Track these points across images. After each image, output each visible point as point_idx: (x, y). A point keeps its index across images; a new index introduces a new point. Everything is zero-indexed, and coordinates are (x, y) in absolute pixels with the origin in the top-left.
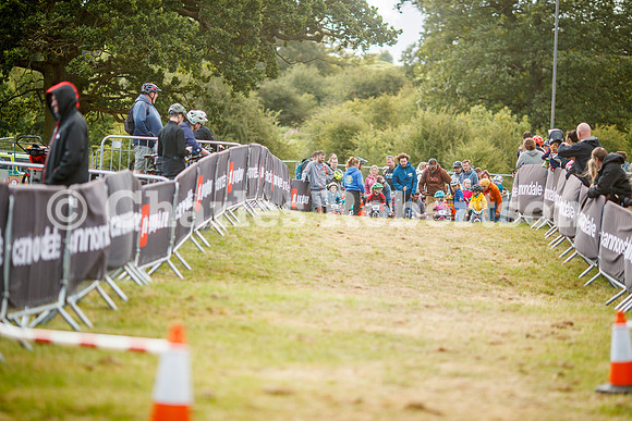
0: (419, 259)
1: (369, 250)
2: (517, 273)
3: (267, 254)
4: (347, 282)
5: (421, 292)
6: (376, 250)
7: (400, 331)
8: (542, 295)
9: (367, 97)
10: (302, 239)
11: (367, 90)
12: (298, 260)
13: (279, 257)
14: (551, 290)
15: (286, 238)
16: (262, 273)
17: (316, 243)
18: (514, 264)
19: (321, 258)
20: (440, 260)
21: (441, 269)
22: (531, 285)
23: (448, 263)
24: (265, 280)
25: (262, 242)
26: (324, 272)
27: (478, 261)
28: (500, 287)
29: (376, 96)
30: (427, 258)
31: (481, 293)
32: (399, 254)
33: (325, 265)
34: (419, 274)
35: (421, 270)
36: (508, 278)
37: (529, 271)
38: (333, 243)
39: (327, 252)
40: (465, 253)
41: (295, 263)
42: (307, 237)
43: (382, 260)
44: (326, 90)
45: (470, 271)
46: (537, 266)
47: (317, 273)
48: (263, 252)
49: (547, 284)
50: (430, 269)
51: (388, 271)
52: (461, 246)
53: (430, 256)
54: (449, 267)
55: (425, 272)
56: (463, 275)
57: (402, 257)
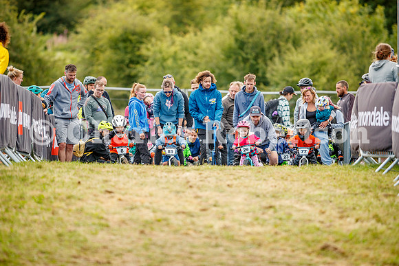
0: (217, 225)
1: (148, 215)
2: (352, 239)
3: (5, 228)
6: (159, 215)
10: (56, 204)
12: (49, 234)
13: (23, 232)
15: (33, 204)
17: (74, 208)
18: (349, 226)
19: (81, 230)
20: (246, 224)
21: (248, 239)
22: (371, 254)
23: (258, 229)
26: (85, 249)
27: (299, 224)
28: (328, 260)
30: (227, 223)
32: (189, 220)
33: (86, 240)
34: (217, 246)
35: (220, 241)
36: (339, 246)
37: (369, 236)
38: (97, 207)
39: (89, 222)
40: (281, 214)
41: (45, 239)
42: (62, 200)
43: (166, 229)
45: (287, 239)
46: (381, 227)
47: (74, 252)
50: (232, 239)
51: (174, 244)
52: (276, 203)
53: (234, 221)
54: (259, 234)
55: (226, 243)
56: (277, 245)
57: (193, 223)
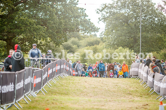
0: (107, 88)
2: (132, 92)
3: (67, 88)
4: (88, 95)
5: (108, 97)
6: (95, 86)
7: (103, 107)
8: (139, 97)
9: (91, 46)
10: (76, 84)
11: (91, 44)
13: (70, 89)
14: (142, 96)
15: (72, 84)
16: (66, 93)
17: (79, 85)
18: (132, 89)
19: (81, 89)
20: (112, 88)
21: (112, 91)
22: (136, 94)
24: (67, 95)
25: (66, 85)
27: (122, 89)
28: (128, 95)
29: (93, 45)
30: (109, 88)
31: (123, 97)
32: (101, 87)
33: (82, 91)
34: (107, 92)
36: (130, 93)
37: (135, 91)
38: (84, 85)
39: (83, 87)
40: (119, 87)
41: (74, 90)
43: (97, 89)
44: (80, 44)
45: (120, 91)
46: (138, 90)
47: (80, 93)
48: (66, 87)
49: (140, 94)
50: (110, 91)
51: (99, 92)
52: (118, 85)
53: (110, 88)
54: (115, 90)
55: (108, 92)
56: (118, 92)
57: (102, 88)
